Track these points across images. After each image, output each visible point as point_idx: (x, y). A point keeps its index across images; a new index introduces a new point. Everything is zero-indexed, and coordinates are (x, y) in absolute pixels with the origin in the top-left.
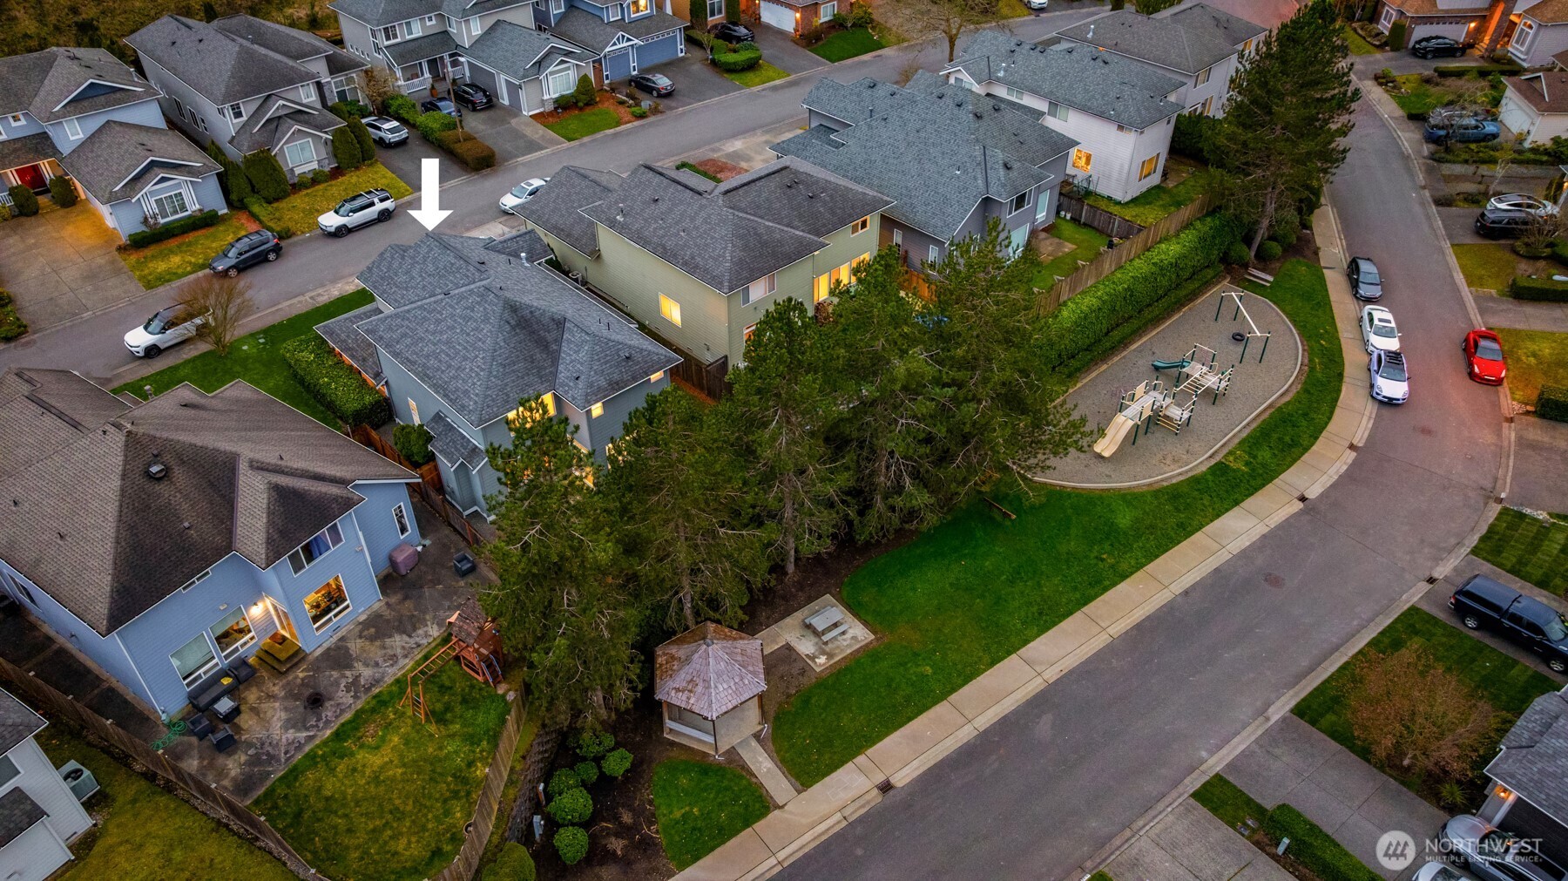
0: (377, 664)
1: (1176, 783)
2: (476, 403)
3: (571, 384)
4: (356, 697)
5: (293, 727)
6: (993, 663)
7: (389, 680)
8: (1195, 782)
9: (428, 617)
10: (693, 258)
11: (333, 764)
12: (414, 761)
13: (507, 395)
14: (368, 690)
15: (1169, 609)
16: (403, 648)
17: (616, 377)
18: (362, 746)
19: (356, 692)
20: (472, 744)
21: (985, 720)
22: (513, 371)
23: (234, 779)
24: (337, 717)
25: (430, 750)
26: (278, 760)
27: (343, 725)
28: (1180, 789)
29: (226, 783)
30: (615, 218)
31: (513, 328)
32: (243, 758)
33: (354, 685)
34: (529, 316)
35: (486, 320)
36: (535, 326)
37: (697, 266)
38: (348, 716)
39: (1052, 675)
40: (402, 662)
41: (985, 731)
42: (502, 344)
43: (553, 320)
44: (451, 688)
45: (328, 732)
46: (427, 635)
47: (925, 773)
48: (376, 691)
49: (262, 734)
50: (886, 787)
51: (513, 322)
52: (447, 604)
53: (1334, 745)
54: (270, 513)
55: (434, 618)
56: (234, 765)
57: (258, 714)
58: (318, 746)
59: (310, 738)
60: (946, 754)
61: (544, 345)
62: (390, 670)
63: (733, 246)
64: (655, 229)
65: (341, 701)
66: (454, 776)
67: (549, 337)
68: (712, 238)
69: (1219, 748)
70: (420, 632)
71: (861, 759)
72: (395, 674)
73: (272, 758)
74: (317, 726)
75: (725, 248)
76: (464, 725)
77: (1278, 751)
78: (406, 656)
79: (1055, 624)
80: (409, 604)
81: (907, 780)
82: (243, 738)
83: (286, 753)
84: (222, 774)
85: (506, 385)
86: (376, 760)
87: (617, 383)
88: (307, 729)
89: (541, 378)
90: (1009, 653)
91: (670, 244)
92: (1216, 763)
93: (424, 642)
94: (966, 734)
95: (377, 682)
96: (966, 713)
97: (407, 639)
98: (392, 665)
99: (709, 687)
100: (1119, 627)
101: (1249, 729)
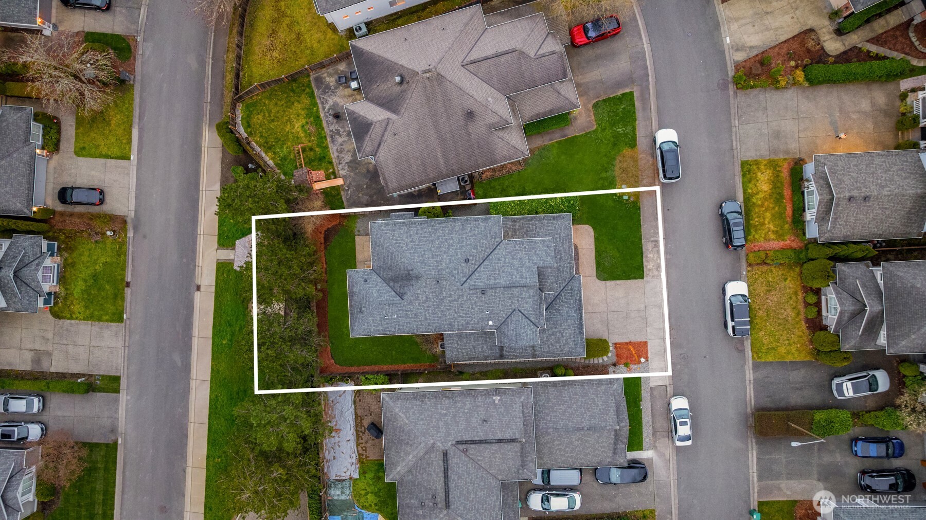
0: (341, 145)
1: (128, 377)
2: (383, 230)
3: (366, 277)
4: (331, 131)
5: (333, 105)
6: (212, 369)
7: (330, 145)
8: (123, 383)
9: (352, 174)
10: (422, 401)
11: (306, 111)
12: (288, 136)
13: (379, 246)
14: (331, 136)
15: (184, 456)
16: (343, 158)
17: (355, 298)
18: (307, 123)
19: (333, 132)
20: (282, 158)
21: (195, 341)
22: (388, 256)
23: (325, 78)
24: (327, 121)
25: (289, 144)
26: (322, 94)
27: (321, 121)
28: (125, 376)
29: (325, 75)
30: (501, 396)
31: (408, 271)
32: (331, 84)
33: (338, 133)
34: (412, 283)
35: (422, 262)
36: (405, 282)
37: (415, 398)
38: (324, 124)
39: (193, 384)
40: (336, 154)
41: (192, 339)
42: (403, 260)
43: (405, 293)
44: (310, 163)
45: (322, 115)
46: (342, 169)
47: (193, 305)
48: (329, 139)
49: (338, 94)
50: (198, 288)
51: (411, 272)
52: (354, 184)
53: (95, 441)
54: (363, 117)
55: (350, 176)
56: (331, 81)
57: (349, 96)
58: (318, 109)
59: (324, 108)
60: (194, 318)
61: (395, 279)
62: (335, 148)
63: (406, 424)
64: (465, 405)
65: (333, 125)
66: (274, 146)
67: (397, 285)
68: (422, 419)
69: (126, 405)
70: (346, 167)
71: (213, 289)
72: (332, 149)
73: (324, 93)
74: (328, 113)
75: (408, 419)
76: (291, 159)
77: (110, 421)
78: (338, 156)
79: (210, 408)
80: (364, 171)
81: (195, 297)
82: (341, 88)
83: (323, 98)
84: (330, 75)
85: (383, 249)
86: (298, 125)
87: (352, 296)
88: (329, 109)
89: (380, 267)
90: (212, 379)
91: (446, 402)
92: (124, 397)
93: (340, 166)
94: (196, 332)
95: (333, 141)
96: (202, 339)
97: (346, 161)
98: (337, 150)
99: (244, 247)
100: (191, 428)
101: (124, 423)
